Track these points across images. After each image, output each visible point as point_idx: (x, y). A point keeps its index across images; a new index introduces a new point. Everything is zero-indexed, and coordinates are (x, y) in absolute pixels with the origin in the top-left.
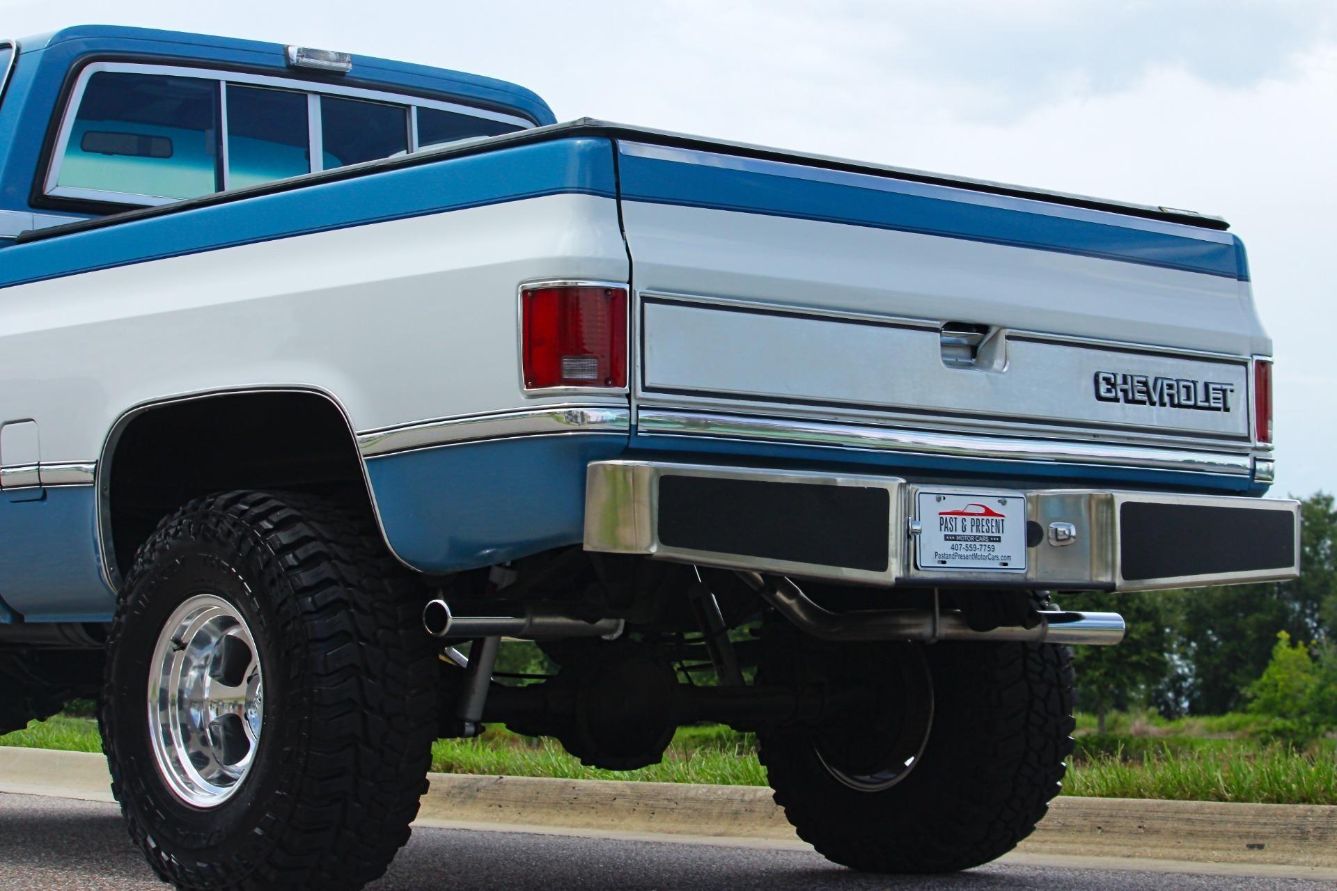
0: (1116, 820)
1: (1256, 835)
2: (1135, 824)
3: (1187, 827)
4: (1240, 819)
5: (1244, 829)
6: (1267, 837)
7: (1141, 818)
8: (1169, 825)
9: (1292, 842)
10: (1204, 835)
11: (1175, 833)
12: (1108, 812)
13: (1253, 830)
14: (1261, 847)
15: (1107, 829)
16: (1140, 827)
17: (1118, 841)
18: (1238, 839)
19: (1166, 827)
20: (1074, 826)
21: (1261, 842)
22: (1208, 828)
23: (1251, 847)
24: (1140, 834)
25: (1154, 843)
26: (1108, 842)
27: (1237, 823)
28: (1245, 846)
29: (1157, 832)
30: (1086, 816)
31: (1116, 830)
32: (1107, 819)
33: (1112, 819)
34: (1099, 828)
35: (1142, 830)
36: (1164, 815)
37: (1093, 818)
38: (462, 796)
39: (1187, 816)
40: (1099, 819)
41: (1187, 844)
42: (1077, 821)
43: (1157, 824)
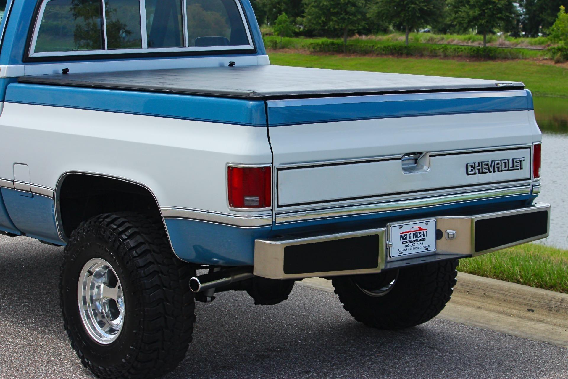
0: (475, 289)
1: (531, 305)
2: (482, 292)
3: (504, 297)
4: (525, 297)
5: (527, 302)
6: (535, 307)
7: (485, 290)
8: (496, 295)
9: (545, 311)
10: (510, 302)
11: (498, 299)
12: (472, 285)
13: (530, 303)
14: (533, 311)
15: (471, 293)
16: (484, 294)
17: (476, 299)
18: (524, 306)
20: (458, 289)
21: (533, 309)
22: (512, 299)
23: (529, 310)
24: (484, 297)
25: (490, 302)
26: (471, 298)
27: (524, 299)
28: (526, 310)
29: (491, 297)
30: (463, 285)
31: (475, 294)
32: (471, 288)
33: (473, 289)
34: (468, 292)
35: (485, 296)
36: (494, 290)
37: (466, 287)
39: (503, 292)
40: (468, 288)
41: (503, 305)
42: (459, 287)
43: (491, 294)
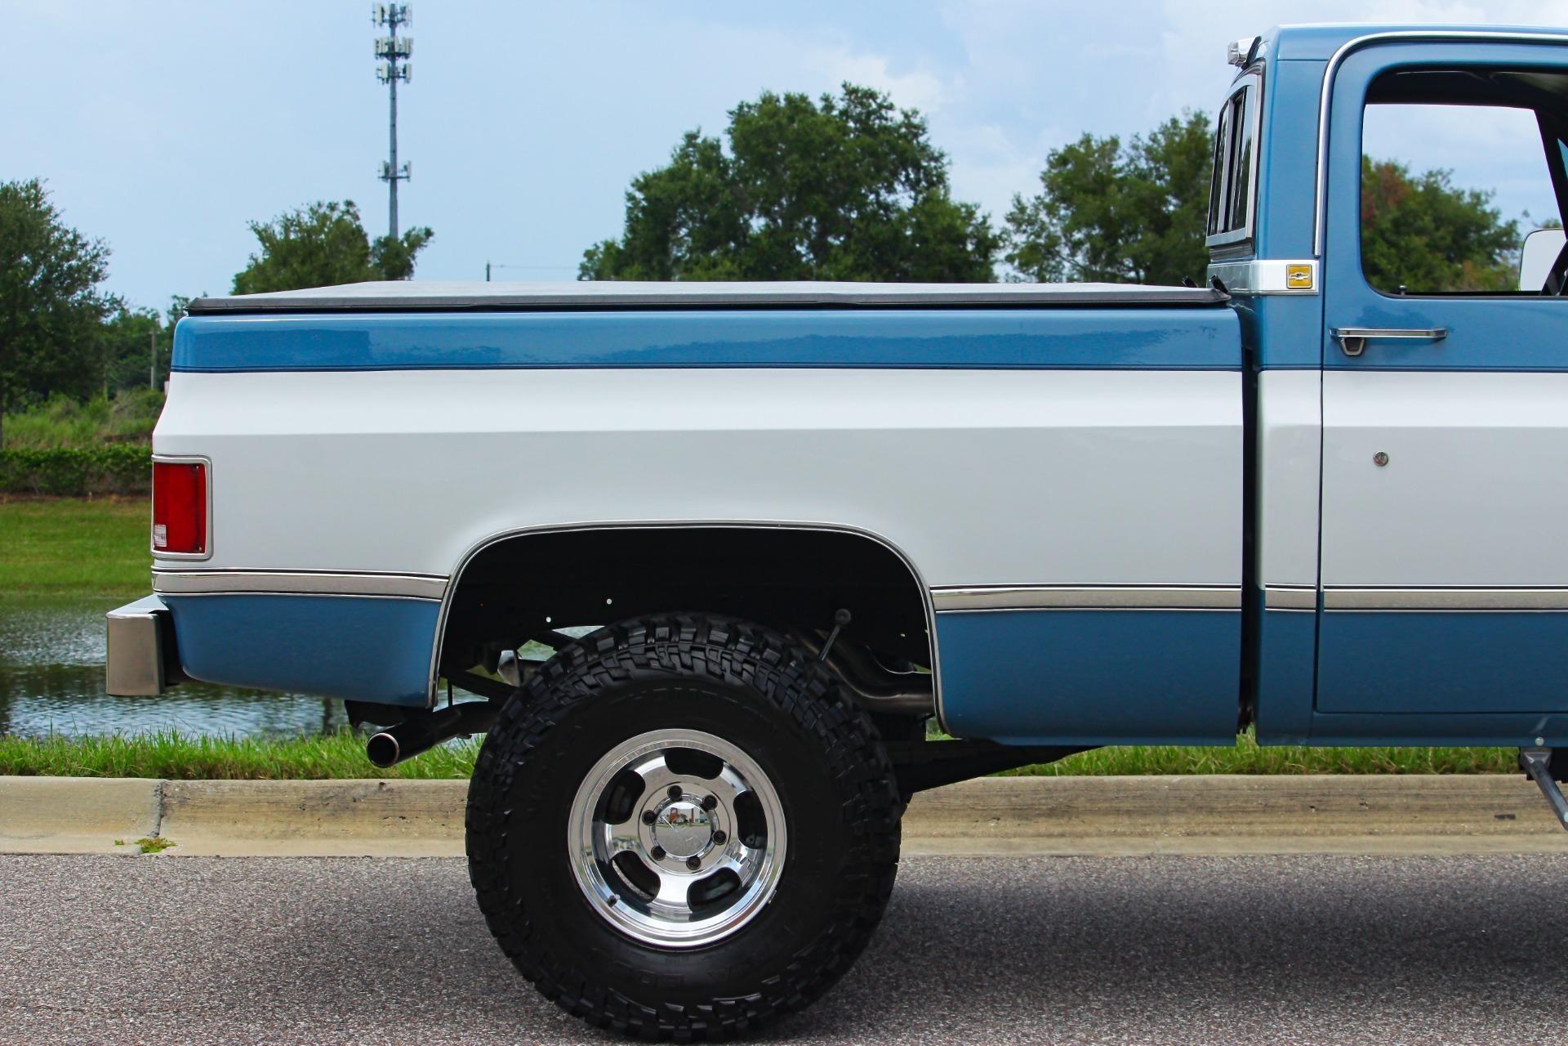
0: (1331, 798)
1: (1501, 807)
2: (1356, 803)
3: (1420, 802)
4: (1477, 792)
5: (1487, 801)
6: (1515, 808)
7: (1359, 796)
8: (1397, 801)
9: (1544, 811)
10: (1443, 809)
11: (1407, 808)
12: (1319, 792)
13: (1496, 802)
14: (1512, 817)
15: (1323, 807)
16: (1362, 804)
17: (1343, 819)
18: (1482, 811)
19: (1394, 803)
20: (1282, 807)
21: (1509, 812)
22: (1445, 802)
23: (1501, 817)
24: (1365, 810)
25: (1387, 819)
26: (1329, 820)
27: (1474, 796)
28: (1493, 817)
29: (1385, 808)
30: (1291, 796)
31: (1334, 808)
32: (1319, 798)
33: (1325, 798)
34: (1312, 807)
35: (1364, 807)
36: (1386, 792)
37: (1302, 799)
38: (328, 808)
39: (1414, 792)
40: (1309, 799)
41: (1426, 818)
42: (1282, 801)
43: (1383, 801)
